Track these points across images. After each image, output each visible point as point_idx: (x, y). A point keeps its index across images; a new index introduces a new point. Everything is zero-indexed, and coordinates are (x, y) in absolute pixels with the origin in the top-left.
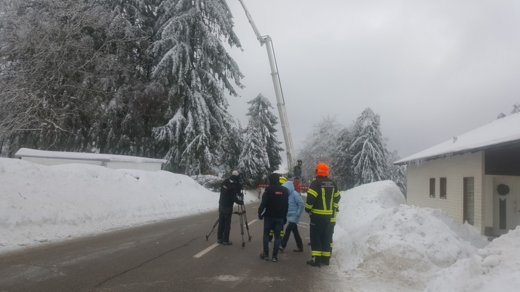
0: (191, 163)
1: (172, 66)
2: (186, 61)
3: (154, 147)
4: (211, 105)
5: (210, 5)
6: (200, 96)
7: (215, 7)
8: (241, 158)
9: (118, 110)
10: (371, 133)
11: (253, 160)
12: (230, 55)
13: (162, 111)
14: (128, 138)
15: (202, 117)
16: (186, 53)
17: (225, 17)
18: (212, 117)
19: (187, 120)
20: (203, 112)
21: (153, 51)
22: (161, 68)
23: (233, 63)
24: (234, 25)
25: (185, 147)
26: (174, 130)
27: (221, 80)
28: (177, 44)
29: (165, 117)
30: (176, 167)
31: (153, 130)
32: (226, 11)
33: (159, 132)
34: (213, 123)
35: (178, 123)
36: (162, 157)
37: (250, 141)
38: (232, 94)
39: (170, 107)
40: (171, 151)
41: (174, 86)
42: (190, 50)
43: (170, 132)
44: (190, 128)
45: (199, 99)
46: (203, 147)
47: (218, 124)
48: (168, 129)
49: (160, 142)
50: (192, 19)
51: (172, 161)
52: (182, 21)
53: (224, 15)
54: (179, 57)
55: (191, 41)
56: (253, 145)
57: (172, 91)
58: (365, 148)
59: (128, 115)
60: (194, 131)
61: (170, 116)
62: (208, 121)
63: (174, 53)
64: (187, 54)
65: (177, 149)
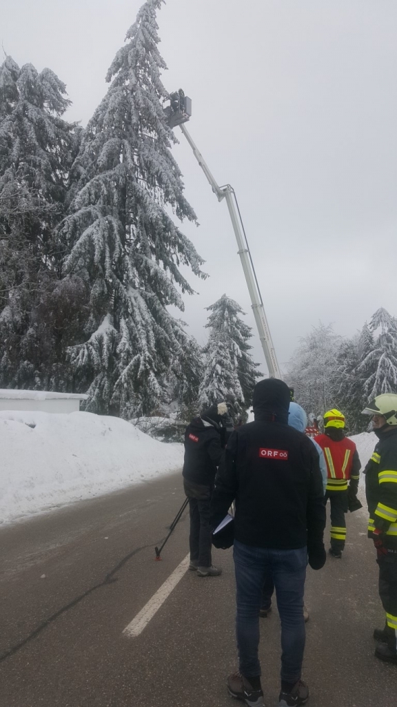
0: (128, 399)
1: (94, 251)
2: (115, 243)
3: (71, 378)
4: (155, 308)
5: (148, 157)
6: (138, 295)
7: (154, 161)
8: (202, 389)
9: (15, 323)
10: (390, 344)
11: (221, 391)
12: (181, 230)
13: (80, 321)
14: (32, 366)
15: (143, 326)
16: (113, 230)
17: (171, 175)
18: (157, 326)
19: (119, 332)
20: (144, 319)
21: (65, 231)
22: (77, 255)
23: (186, 242)
24: (184, 186)
25: (117, 375)
26: (100, 349)
27: (168, 270)
28: (99, 217)
29: (86, 330)
30: (105, 406)
31: (68, 351)
32: (171, 166)
33: (78, 354)
34: (159, 334)
35: (106, 338)
36: (84, 391)
37: (214, 363)
38: (186, 291)
39: (92, 315)
40: (97, 381)
41: (98, 281)
42: (119, 226)
43: (94, 352)
44: (125, 344)
45: (135, 299)
46: (146, 373)
47: (166, 335)
48: (91, 347)
49: (79, 369)
50: (121, 178)
51: (99, 397)
52: (106, 182)
53: (168, 172)
54: (103, 236)
55: (120, 213)
56: (219, 368)
57: (96, 290)
58: (381, 366)
59: (31, 331)
60: (131, 349)
61: (94, 328)
62: (151, 332)
63: (95, 231)
64: (116, 232)
65: (105, 378)
